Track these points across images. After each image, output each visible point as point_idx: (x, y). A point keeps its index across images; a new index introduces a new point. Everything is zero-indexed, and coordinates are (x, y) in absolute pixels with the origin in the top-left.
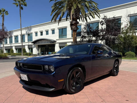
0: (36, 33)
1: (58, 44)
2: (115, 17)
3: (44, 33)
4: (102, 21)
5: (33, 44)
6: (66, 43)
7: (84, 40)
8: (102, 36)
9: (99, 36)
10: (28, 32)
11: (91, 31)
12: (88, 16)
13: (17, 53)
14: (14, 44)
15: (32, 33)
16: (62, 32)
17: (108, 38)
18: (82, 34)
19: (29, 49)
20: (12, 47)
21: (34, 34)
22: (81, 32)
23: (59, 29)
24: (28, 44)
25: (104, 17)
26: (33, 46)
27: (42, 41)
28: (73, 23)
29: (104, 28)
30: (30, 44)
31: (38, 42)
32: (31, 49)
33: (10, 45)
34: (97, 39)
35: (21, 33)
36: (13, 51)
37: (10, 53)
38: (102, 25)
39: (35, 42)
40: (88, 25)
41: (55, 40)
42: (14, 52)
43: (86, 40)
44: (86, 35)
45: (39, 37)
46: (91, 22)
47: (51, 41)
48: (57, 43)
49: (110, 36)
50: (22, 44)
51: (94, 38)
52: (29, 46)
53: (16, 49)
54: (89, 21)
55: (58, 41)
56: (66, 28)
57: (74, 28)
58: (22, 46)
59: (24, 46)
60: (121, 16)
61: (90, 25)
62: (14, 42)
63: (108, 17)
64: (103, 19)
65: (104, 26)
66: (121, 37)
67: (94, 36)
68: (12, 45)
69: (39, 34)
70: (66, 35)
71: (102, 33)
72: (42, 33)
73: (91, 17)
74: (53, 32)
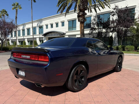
0: (47, 26)
2: (127, 6)
3: (54, 25)
4: (113, 11)
5: (43, 36)
6: (75, 35)
7: (93, 32)
8: (113, 27)
9: (110, 28)
10: (39, 25)
11: (101, 22)
12: (98, 7)
13: (30, 45)
14: (26, 37)
16: (72, 24)
17: (119, 29)
18: (92, 26)
19: (40, 41)
20: (24, 39)
21: (44, 27)
22: (90, 24)
23: (69, 21)
24: (39, 36)
25: (115, 7)
26: (44, 38)
27: (53, 33)
28: (80, 15)
29: (114, 19)
30: (41, 36)
31: (48, 35)
32: (42, 42)
33: (22, 38)
34: (107, 31)
35: (32, 25)
36: (25, 43)
37: (23, 45)
38: (113, 15)
39: (45, 35)
41: (65, 33)
42: (27, 45)
43: (95, 32)
44: (96, 27)
45: (50, 29)
46: (101, 13)
47: (61, 34)
50: (33, 37)
51: (104, 30)
52: (40, 38)
53: (28, 41)
54: (98, 12)
55: (67, 34)
57: (82, 20)
58: (33, 38)
59: (36, 38)
60: (135, 6)
61: (100, 16)
62: (26, 34)
63: (120, 8)
64: (114, 9)
65: (115, 17)
66: (134, 28)
67: (104, 28)
68: (25, 37)
69: (49, 26)
70: (76, 27)
71: (113, 24)
72: (52, 26)
73: (100, 8)
74: (63, 24)
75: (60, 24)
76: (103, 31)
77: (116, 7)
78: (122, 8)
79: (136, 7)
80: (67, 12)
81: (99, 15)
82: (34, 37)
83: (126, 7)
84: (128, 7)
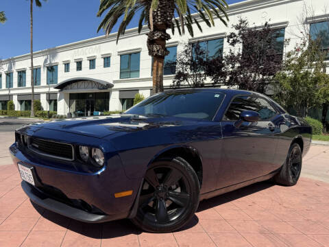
0: (67, 65)
1: (118, 92)
2: (269, 23)
3: (86, 64)
4: (232, 33)
5: (58, 90)
6: (137, 90)
7: (182, 83)
8: (231, 73)
9: (224, 75)
10: (48, 62)
11: (201, 60)
12: (197, 22)
13: (23, 110)
14: (16, 91)
15: (57, 65)
16: (129, 62)
17: (246, 80)
18: (179, 68)
19: (50, 101)
20: (10, 96)
21: (61, 68)
22: (176, 63)
23: (122, 56)
24: (46, 90)
25: (238, 23)
26: (58, 94)
27: (80, 83)
29: (236, 54)
30: (53, 90)
31: (69, 87)
32: (53, 103)
33: (7, 92)
34: (215, 83)
35: (32, 63)
36: (12, 106)
37: (6, 109)
38: (233, 43)
39: (62, 87)
40: (195, 45)
41: (112, 82)
42: (16, 110)
43: (187, 83)
44: (189, 71)
45: (74, 74)
46: (204, 37)
47: (102, 85)
48: (116, 90)
49: (253, 74)
50: (33, 91)
51: (209, 80)
52: (49, 94)
53: (21, 102)
54: (197, 33)
55: (116, 86)
56: (139, 52)
58: (33, 94)
59: (39, 94)
60: (286, 23)
61: (201, 45)
62: (15, 85)
63: (251, 25)
64: (238, 28)
65: (238, 49)
67: (209, 73)
68: (12, 92)
69: (73, 66)
70: (138, 71)
71: (231, 66)
72: (79, 65)
73: (203, 24)
74: (106, 62)
75: (99, 62)
76: (205, 82)
77: (242, 22)
78: (255, 28)
79: (286, 26)
80: (122, 31)
81: (199, 42)
82: (36, 91)
83: (266, 24)
84: (269, 26)
